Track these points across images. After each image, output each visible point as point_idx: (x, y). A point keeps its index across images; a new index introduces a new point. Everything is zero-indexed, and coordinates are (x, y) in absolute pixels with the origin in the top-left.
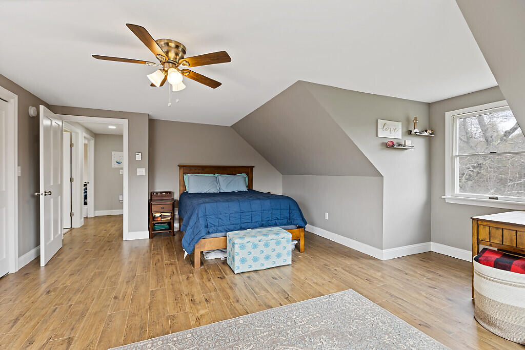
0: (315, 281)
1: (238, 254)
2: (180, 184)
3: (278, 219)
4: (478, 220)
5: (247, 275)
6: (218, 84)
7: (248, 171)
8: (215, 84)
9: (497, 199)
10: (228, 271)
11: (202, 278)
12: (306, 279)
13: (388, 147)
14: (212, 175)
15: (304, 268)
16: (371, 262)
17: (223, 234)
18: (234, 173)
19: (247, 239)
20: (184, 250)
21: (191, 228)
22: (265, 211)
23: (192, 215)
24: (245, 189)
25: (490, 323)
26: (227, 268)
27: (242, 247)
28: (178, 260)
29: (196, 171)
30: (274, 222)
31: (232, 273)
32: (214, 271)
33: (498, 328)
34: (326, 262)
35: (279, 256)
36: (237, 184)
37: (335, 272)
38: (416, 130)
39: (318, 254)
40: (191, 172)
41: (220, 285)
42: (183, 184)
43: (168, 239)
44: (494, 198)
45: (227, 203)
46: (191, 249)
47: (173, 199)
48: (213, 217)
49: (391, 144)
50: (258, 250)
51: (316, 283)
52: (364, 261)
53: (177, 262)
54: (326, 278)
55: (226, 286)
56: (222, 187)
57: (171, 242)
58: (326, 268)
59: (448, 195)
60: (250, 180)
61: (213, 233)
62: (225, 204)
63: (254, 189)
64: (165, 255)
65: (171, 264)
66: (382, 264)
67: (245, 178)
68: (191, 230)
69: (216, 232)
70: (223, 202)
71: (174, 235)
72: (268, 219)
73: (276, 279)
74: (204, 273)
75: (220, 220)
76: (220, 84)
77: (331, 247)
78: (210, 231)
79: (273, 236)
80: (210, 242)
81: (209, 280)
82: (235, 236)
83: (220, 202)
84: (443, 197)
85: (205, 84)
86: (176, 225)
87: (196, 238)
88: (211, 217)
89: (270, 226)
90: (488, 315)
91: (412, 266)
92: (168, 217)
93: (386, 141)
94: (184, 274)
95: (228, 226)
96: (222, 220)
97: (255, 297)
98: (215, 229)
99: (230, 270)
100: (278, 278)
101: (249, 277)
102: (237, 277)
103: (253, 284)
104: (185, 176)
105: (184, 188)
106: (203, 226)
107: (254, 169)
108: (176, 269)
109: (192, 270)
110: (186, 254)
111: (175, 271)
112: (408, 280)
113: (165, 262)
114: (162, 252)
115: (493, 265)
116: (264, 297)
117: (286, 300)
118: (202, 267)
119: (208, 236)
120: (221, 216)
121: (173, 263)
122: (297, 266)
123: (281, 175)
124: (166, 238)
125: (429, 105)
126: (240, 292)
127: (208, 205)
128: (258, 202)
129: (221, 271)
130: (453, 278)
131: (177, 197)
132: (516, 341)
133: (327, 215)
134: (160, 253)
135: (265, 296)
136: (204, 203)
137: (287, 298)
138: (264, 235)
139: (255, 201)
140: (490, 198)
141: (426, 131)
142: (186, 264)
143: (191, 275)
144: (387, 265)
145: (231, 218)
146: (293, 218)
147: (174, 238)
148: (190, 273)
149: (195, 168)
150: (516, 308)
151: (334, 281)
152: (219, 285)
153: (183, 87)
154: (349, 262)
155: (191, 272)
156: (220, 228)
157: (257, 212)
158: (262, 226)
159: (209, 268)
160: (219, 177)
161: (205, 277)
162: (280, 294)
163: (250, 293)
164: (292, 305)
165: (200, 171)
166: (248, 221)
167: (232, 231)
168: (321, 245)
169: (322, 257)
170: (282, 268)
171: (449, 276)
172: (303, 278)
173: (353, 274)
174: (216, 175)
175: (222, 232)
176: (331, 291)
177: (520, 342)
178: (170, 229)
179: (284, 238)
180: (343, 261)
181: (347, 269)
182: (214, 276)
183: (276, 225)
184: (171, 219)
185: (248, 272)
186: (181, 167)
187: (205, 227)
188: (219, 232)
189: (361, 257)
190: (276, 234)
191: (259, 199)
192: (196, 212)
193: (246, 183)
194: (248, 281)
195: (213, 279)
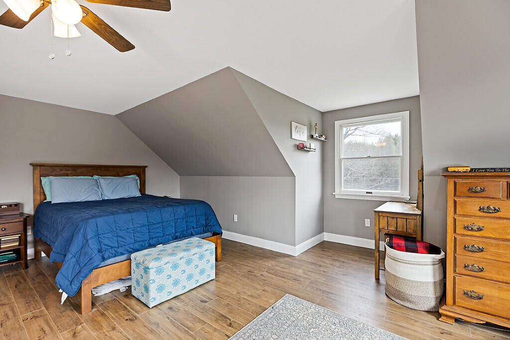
0: (250, 294)
1: (154, 281)
2: (34, 191)
3: (193, 228)
4: (379, 212)
5: (167, 305)
6: (130, 47)
7: (140, 172)
8: (124, 45)
9: (371, 193)
10: (138, 307)
11: (101, 328)
12: (238, 293)
13: (299, 149)
14: (90, 177)
15: (231, 281)
16: (287, 259)
17: (124, 257)
18: (120, 174)
19: (166, 259)
20: (61, 291)
21: (74, 256)
22: (178, 220)
23: (73, 236)
24: (138, 194)
25: (404, 299)
26: (133, 302)
27: (159, 271)
28: (47, 309)
29: (63, 172)
30: (189, 231)
31: (145, 308)
32: (117, 312)
33: (411, 302)
34: (249, 268)
35: (202, 272)
36: (128, 188)
37: (263, 278)
38: (317, 135)
39: (236, 261)
40: (54, 173)
41: (134, 331)
42: (39, 190)
43: (15, 275)
44: (369, 193)
45: (130, 215)
46: (75, 288)
47: (22, 214)
48: (110, 235)
49: (302, 146)
50: (179, 270)
51: (251, 296)
52: (282, 260)
53: (46, 312)
54: (258, 287)
55: (144, 330)
56: (105, 192)
57: (25, 280)
58: (252, 275)
59: (337, 192)
60: (142, 182)
61: (109, 258)
62: (127, 217)
63: (146, 193)
64: (19, 304)
65: (35, 317)
66: (296, 259)
67: (137, 180)
68: (74, 259)
69: (116, 256)
70: (123, 213)
71: (27, 267)
72: (182, 229)
73: (206, 302)
74: (100, 318)
75: (120, 239)
76: (132, 47)
77: (245, 250)
78: (106, 256)
79: (196, 250)
80: (107, 272)
81: (114, 329)
82: (146, 257)
83: (119, 213)
84: (334, 193)
85: (108, 41)
86: (30, 251)
87: (85, 270)
88: (106, 235)
89: (185, 237)
90: (402, 293)
91: (319, 257)
92: (13, 241)
93: (298, 143)
94: (66, 329)
95: (131, 246)
96: (123, 238)
97: (191, 336)
98: (114, 252)
99: (141, 304)
100: (208, 300)
101: (170, 308)
102: (154, 312)
103: (181, 316)
104: (44, 180)
105: (42, 197)
106: (96, 251)
107: (146, 169)
108: (48, 323)
109: (78, 319)
110: (65, 296)
111: (46, 328)
112: (325, 272)
113: (21, 318)
114: (9, 299)
115: (405, 250)
116: (203, 332)
117: (230, 328)
118: (94, 310)
119: (103, 264)
120: (121, 233)
121: (39, 314)
122: (222, 278)
123: (179, 176)
124: (11, 274)
125: (323, 114)
126: (168, 334)
127: (100, 220)
128: (170, 209)
129: (126, 309)
130: (353, 262)
131: (29, 209)
132: (423, 309)
133: (236, 216)
134: (6, 302)
135: (202, 329)
136: (94, 217)
137: (230, 325)
138: (185, 250)
139: (166, 209)
140: (367, 193)
141: (322, 136)
142: (64, 311)
143: (80, 327)
144: (300, 261)
145: (136, 235)
146: (210, 224)
147: (27, 273)
148: (77, 324)
149: (62, 168)
150: (423, 283)
151: (266, 288)
152: (131, 332)
153: (75, 33)
154: (270, 263)
155: (78, 322)
156: (121, 250)
157: (169, 222)
158: (176, 238)
159: (106, 309)
160: (100, 180)
161: (104, 324)
162: (220, 322)
163: (181, 331)
164: (241, 332)
165: (69, 172)
166: (158, 235)
167: (138, 250)
168: (234, 250)
169: (242, 263)
170: (206, 285)
171: (349, 262)
172: (235, 293)
173: (280, 276)
174: (96, 177)
175: (122, 254)
176: (272, 301)
177: (426, 310)
178: (18, 258)
179: (207, 250)
180: (264, 263)
181: (272, 272)
182: (119, 319)
183: (192, 235)
184: (20, 245)
185: (166, 301)
186: (35, 166)
187: (99, 252)
188: (119, 255)
189: (276, 256)
190: (199, 246)
191: (170, 206)
192: (82, 231)
193: (138, 186)
194: (171, 313)
195: (119, 324)
